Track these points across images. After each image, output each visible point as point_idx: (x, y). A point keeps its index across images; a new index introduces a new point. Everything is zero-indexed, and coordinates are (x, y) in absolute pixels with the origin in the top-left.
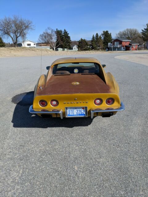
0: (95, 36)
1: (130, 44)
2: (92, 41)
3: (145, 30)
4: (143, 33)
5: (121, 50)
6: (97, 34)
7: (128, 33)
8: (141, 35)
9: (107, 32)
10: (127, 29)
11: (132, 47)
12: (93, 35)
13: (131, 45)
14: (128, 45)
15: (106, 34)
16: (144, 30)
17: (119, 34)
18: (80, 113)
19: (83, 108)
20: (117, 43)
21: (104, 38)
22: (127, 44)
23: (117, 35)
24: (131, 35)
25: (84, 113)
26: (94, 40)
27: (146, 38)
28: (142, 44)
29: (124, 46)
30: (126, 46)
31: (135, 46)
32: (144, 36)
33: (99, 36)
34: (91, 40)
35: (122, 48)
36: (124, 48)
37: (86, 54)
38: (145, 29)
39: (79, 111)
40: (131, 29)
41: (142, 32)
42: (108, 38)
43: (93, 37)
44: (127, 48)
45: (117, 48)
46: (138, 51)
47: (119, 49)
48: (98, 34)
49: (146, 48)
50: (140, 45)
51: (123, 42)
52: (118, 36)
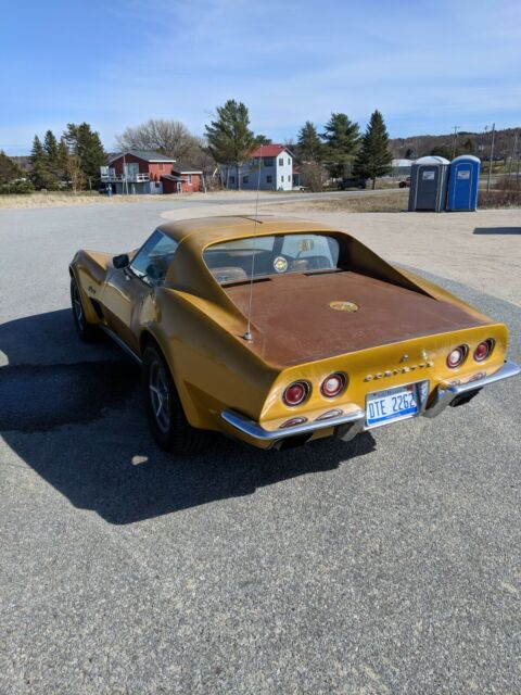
0: (42, 141)
1: (173, 173)
2: (33, 159)
3: (215, 129)
4: (209, 136)
5: (148, 192)
6: (49, 134)
7: (157, 134)
8: (206, 145)
9: (85, 128)
10: (152, 123)
11: (183, 182)
12: (36, 138)
13: (179, 175)
14: (169, 174)
15: (84, 136)
16: (211, 126)
17: (125, 136)
18: (402, 406)
19: (409, 388)
20: (131, 168)
21: (79, 150)
22: (166, 172)
23: (119, 139)
24: (166, 141)
25: (414, 404)
26: (40, 155)
27: (222, 154)
28: (211, 173)
29: (156, 180)
30: (162, 179)
31: (190, 177)
32: (217, 146)
33: (58, 141)
34: (29, 154)
35: (152, 184)
36: (157, 185)
37: (35, 206)
38: (214, 124)
39: (399, 401)
40: (165, 121)
41: (207, 132)
42: (91, 151)
43: (37, 145)
44: (168, 186)
45: (136, 183)
46: (206, 196)
47: (142, 189)
48: (54, 134)
49: (225, 184)
50: (205, 174)
51: (150, 166)
52: (125, 144)
